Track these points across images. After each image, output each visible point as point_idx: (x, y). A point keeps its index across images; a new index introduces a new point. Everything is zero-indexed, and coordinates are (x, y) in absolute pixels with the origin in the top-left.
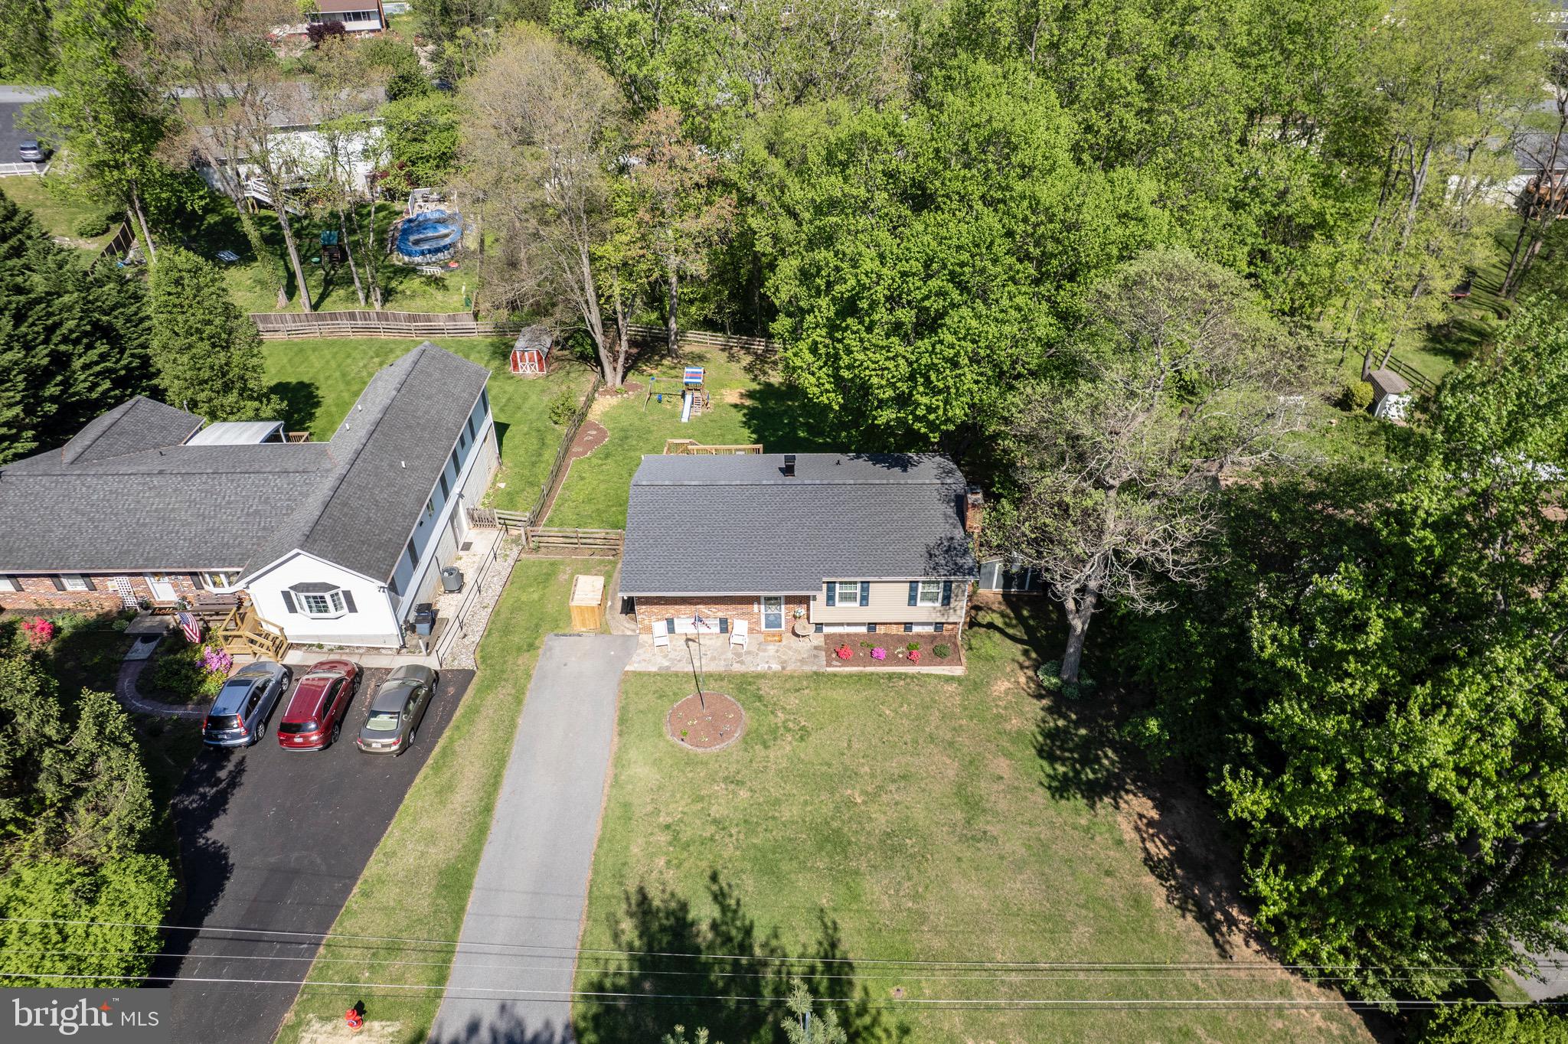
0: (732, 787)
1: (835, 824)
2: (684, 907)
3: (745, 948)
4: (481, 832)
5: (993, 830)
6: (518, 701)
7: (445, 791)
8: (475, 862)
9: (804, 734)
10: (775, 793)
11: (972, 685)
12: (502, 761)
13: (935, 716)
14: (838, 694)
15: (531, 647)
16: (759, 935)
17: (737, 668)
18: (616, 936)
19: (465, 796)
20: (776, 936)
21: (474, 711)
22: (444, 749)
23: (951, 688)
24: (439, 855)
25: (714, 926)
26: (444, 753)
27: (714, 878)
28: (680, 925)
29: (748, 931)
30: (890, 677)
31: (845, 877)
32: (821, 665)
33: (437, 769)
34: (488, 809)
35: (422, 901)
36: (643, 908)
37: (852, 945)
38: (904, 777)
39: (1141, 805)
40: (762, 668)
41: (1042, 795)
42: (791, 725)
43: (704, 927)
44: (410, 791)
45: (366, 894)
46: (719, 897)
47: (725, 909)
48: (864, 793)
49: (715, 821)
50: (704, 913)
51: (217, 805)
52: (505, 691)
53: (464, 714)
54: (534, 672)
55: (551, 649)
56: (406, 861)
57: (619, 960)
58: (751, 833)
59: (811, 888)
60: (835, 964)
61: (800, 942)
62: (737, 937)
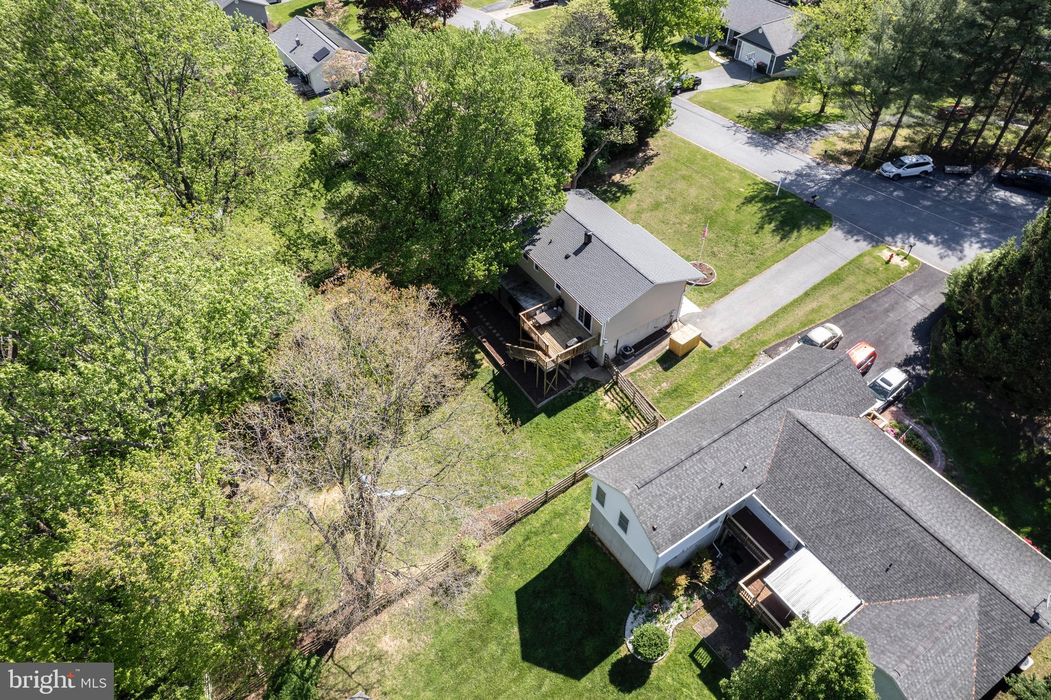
0: (716, 253)
1: (702, 224)
2: (773, 231)
3: (768, 215)
4: (816, 288)
5: (663, 198)
6: (756, 329)
8: (825, 280)
10: (706, 242)
15: (726, 349)
16: (760, 215)
18: (799, 237)
20: (756, 213)
21: (778, 336)
24: (836, 290)
25: (770, 223)
27: (757, 233)
28: (779, 228)
29: (762, 218)
31: (721, 212)
34: (807, 294)
35: (851, 279)
36: (784, 237)
37: (739, 200)
39: (616, 178)
41: (636, 195)
43: (773, 225)
46: (762, 228)
47: (763, 225)
48: (681, 226)
49: (736, 246)
50: (770, 227)
52: (759, 337)
53: (783, 336)
54: (738, 336)
55: (720, 342)
56: (847, 295)
57: (804, 232)
58: (729, 237)
59: (732, 216)
60: (749, 200)
61: (751, 208)
62: (767, 218)
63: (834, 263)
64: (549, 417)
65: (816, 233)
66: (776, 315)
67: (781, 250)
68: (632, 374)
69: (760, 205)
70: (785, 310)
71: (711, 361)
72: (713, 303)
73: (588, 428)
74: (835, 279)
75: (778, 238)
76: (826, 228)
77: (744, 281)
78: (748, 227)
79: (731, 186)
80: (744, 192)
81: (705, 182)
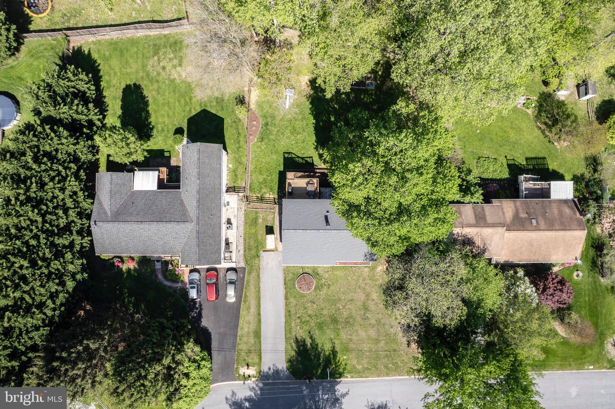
0: (312, 304)
1: (335, 316)
2: (305, 341)
3: (317, 349)
4: (259, 321)
5: (369, 316)
6: (259, 277)
7: (249, 308)
8: (260, 329)
9: (329, 286)
10: (323, 306)
11: (372, 269)
12: (259, 298)
13: (361, 280)
14: (338, 273)
15: (258, 256)
16: (320, 346)
18: (292, 348)
19: (253, 310)
20: (323, 346)
21: (248, 282)
22: (245, 295)
23: (366, 270)
24: (252, 327)
25: (311, 344)
26: (245, 297)
27: (309, 332)
28: (304, 345)
29: (317, 345)
30: (351, 267)
31: (337, 331)
33: (245, 301)
34: (259, 314)
35: (252, 341)
36: (297, 341)
37: (338, 348)
38: (351, 300)
42: (326, 283)
43: (309, 344)
44: (241, 309)
45: (240, 339)
46: (311, 338)
47: (312, 340)
48: (342, 305)
49: (309, 316)
50: (309, 342)
51: (200, 315)
52: (254, 274)
53: (247, 283)
54: (260, 267)
55: (263, 257)
56: (246, 330)
57: (293, 353)
58: (317, 319)
59: (330, 333)
60: (334, 352)
61: (327, 347)
62: (315, 346)
63: (267, 344)
64: (280, 171)
65: (289, 357)
66: (259, 291)
67: (290, 332)
68: (275, 213)
69: (327, 353)
70: (258, 299)
71: (257, 246)
72: (285, 273)
73: (265, 180)
74: (257, 334)
75: (299, 338)
76: (288, 364)
77: (286, 298)
78: (317, 334)
79: (352, 355)
80: (342, 358)
81: (366, 347)
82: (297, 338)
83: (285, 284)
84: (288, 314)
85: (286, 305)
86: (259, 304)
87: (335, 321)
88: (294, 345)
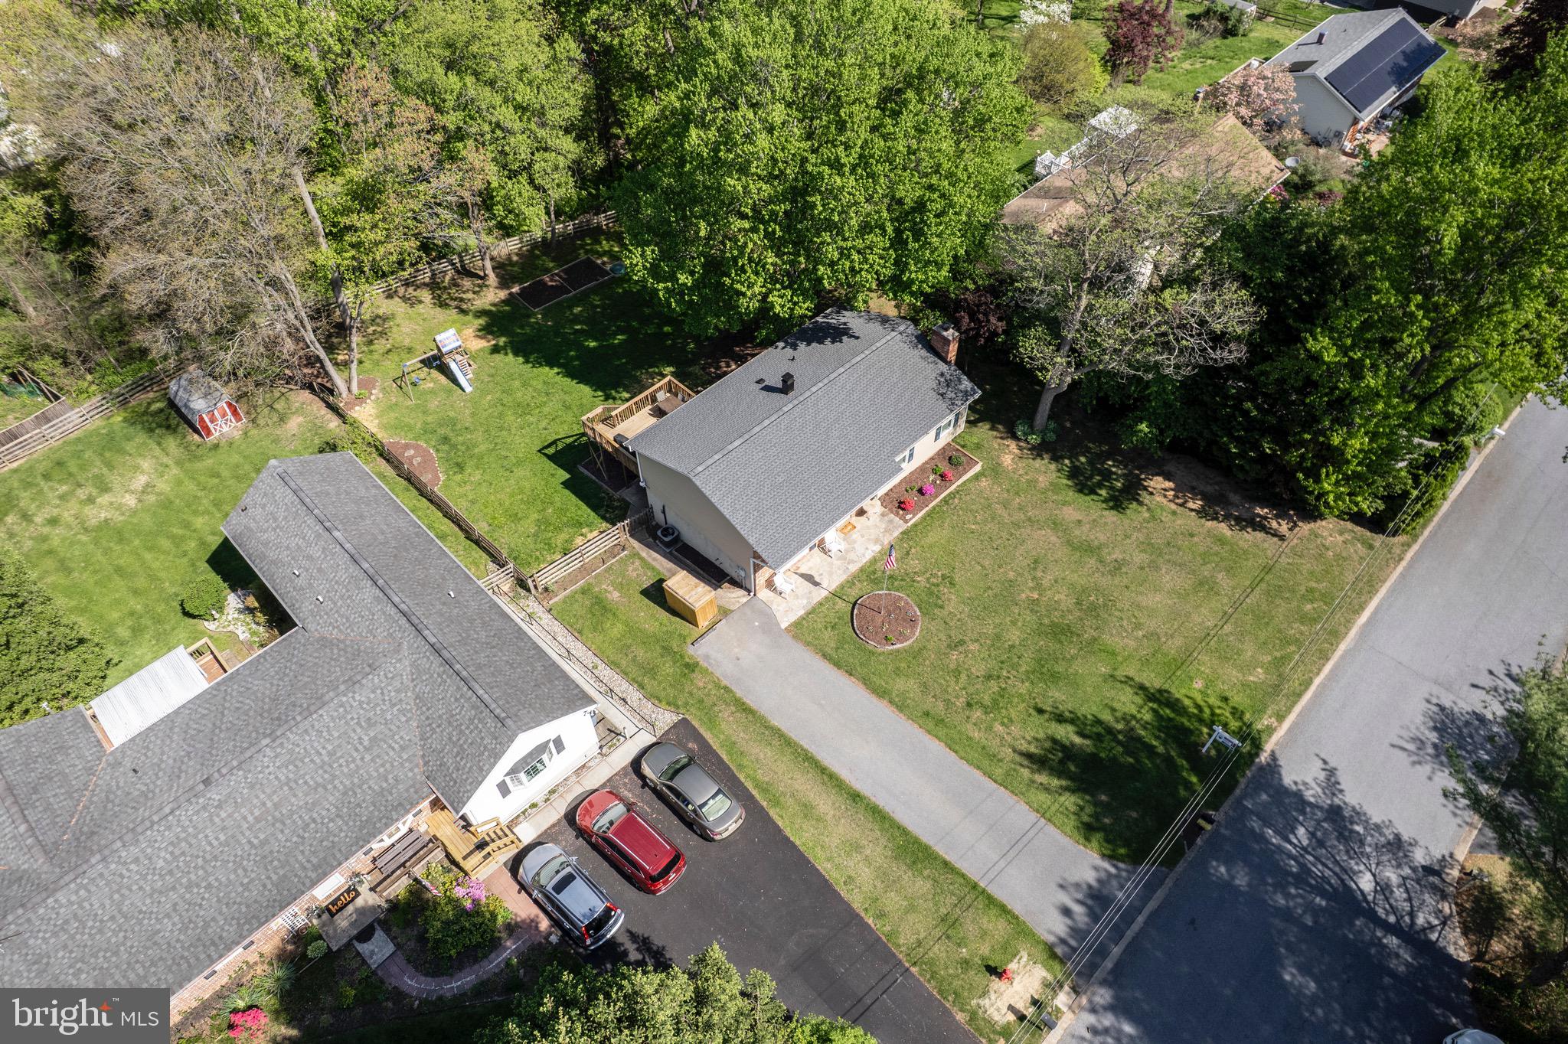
0: (961, 649)
1: (1046, 621)
2: (1054, 741)
3: (1110, 731)
4: (878, 814)
5: (1117, 555)
6: (746, 710)
7: (807, 810)
8: (905, 832)
9: (949, 580)
10: (990, 630)
11: (994, 470)
13: (1000, 510)
14: (932, 537)
15: (691, 667)
16: (1106, 716)
17: (854, 568)
18: (1046, 789)
19: (826, 804)
20: (1113, 710)
21: (731, 746)
22: (757, 786)
23: (984, 483)
24: (877, 849)
25: (1081, 735)
26: (764, 790)
27: (1040, 711)
28: (1068, 752)
29: (1098, 722)
30: (945, 501)
32: (899, 526)
34: (855, 797)
35: (920, 885)
36: (1038, 762)
37: (1153, 680)
38: (1036, 562)
39: (1157, 483)
40: (869, 556)
41: (1111, 516)
42: (934, 581)
43: (1077, 740)
44: (788, 832)
45: (881, 915)
46: (1060, 719)
47: (1072, 722)
48: (1032, 589)
49: (989, 677)
50: (1066, 733)
52: (726, 715)
53: (729, 754)
54: (724, 682)
55: (707, 657)
56: (865, 875)
57: (1070, 801)
58: (1015, 667)
59: (1091, 670)
60: (1159, 698)
61: (1128, 702)
62: (1100, 729)
63: (971, 855)
64: (566, 484)
65: (1072, 822)
66: (787, 742)
67: (992, 757)
68: (637, 555)
69: (1148, 717)
70: (809, 761)
71: (663, 648)
72: (808, 644)
73: (543, 523)
74: (912, 852)
75: (1032, 749)
76: (1095, 844)
77: (880, 693)
78: (1058, 696)
79: (1206, 663)
80: (1191, 690)
81: (1204, 616)
82: (1029, 756)
83: (837, 665)
84: (934, 722)
85: (901, 708)
86: (823, 770)
87: (1060, 632)
88: (1042, 778)
